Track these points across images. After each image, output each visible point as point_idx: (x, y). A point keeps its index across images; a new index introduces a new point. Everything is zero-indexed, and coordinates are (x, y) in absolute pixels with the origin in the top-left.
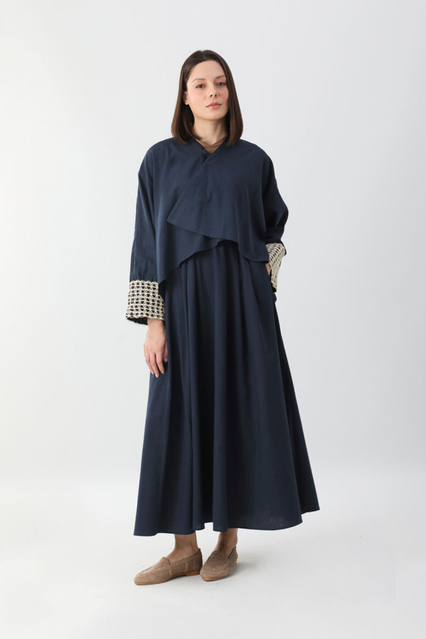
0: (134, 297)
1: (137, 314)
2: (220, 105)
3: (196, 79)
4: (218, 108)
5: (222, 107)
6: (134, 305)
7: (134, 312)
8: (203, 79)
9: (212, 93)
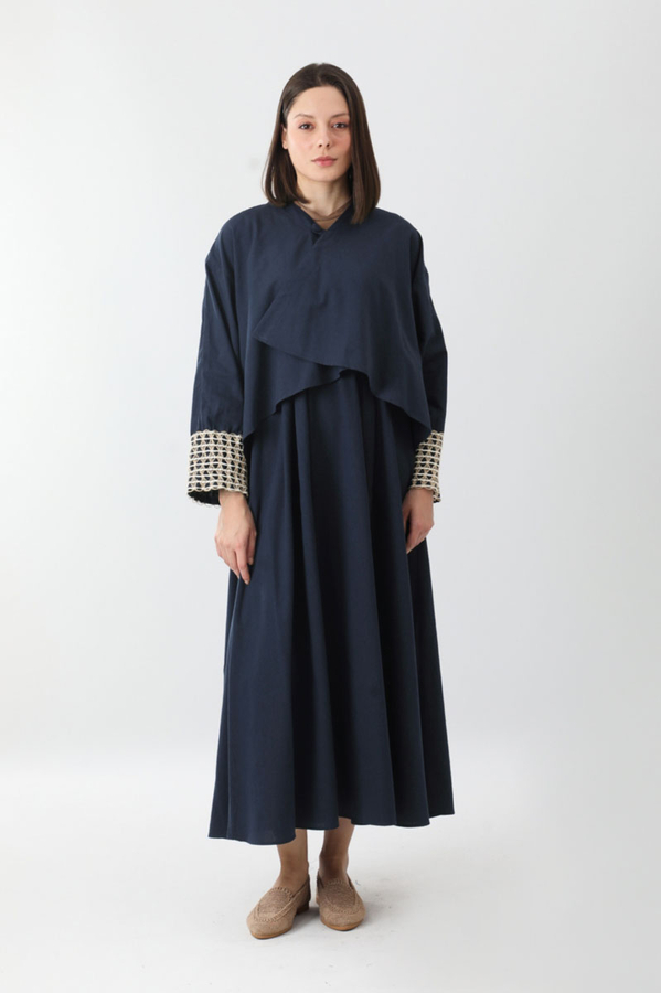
0: (202, 458)
1: (208, 485)
2: (335, 160)
3: (300, 115)
4: (331, 165)
5: (337, 162)
6: (202, 470)
7: (203, 482)
8: (311, 117)
9: (321, 142)
